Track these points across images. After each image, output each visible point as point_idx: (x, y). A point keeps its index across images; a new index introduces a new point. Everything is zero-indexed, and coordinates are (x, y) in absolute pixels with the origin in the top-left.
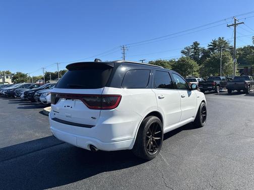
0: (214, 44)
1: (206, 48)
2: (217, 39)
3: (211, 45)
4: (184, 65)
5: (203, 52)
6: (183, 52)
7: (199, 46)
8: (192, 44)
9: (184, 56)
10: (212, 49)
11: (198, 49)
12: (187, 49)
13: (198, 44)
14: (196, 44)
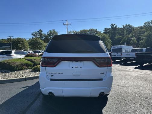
0: (50, 32)
1: (46, 34)
2: (52, 30)
3: (49, 33)
4: (37, 42)
5: (45, 36)
6: (33, 35)
7: (42, 32)
8: (38, 31)
9: (34, 37)
10: (50, 35)
11: (42, 34)
12: (35, 33)
13: (42, 31)
14: (40, 31)
